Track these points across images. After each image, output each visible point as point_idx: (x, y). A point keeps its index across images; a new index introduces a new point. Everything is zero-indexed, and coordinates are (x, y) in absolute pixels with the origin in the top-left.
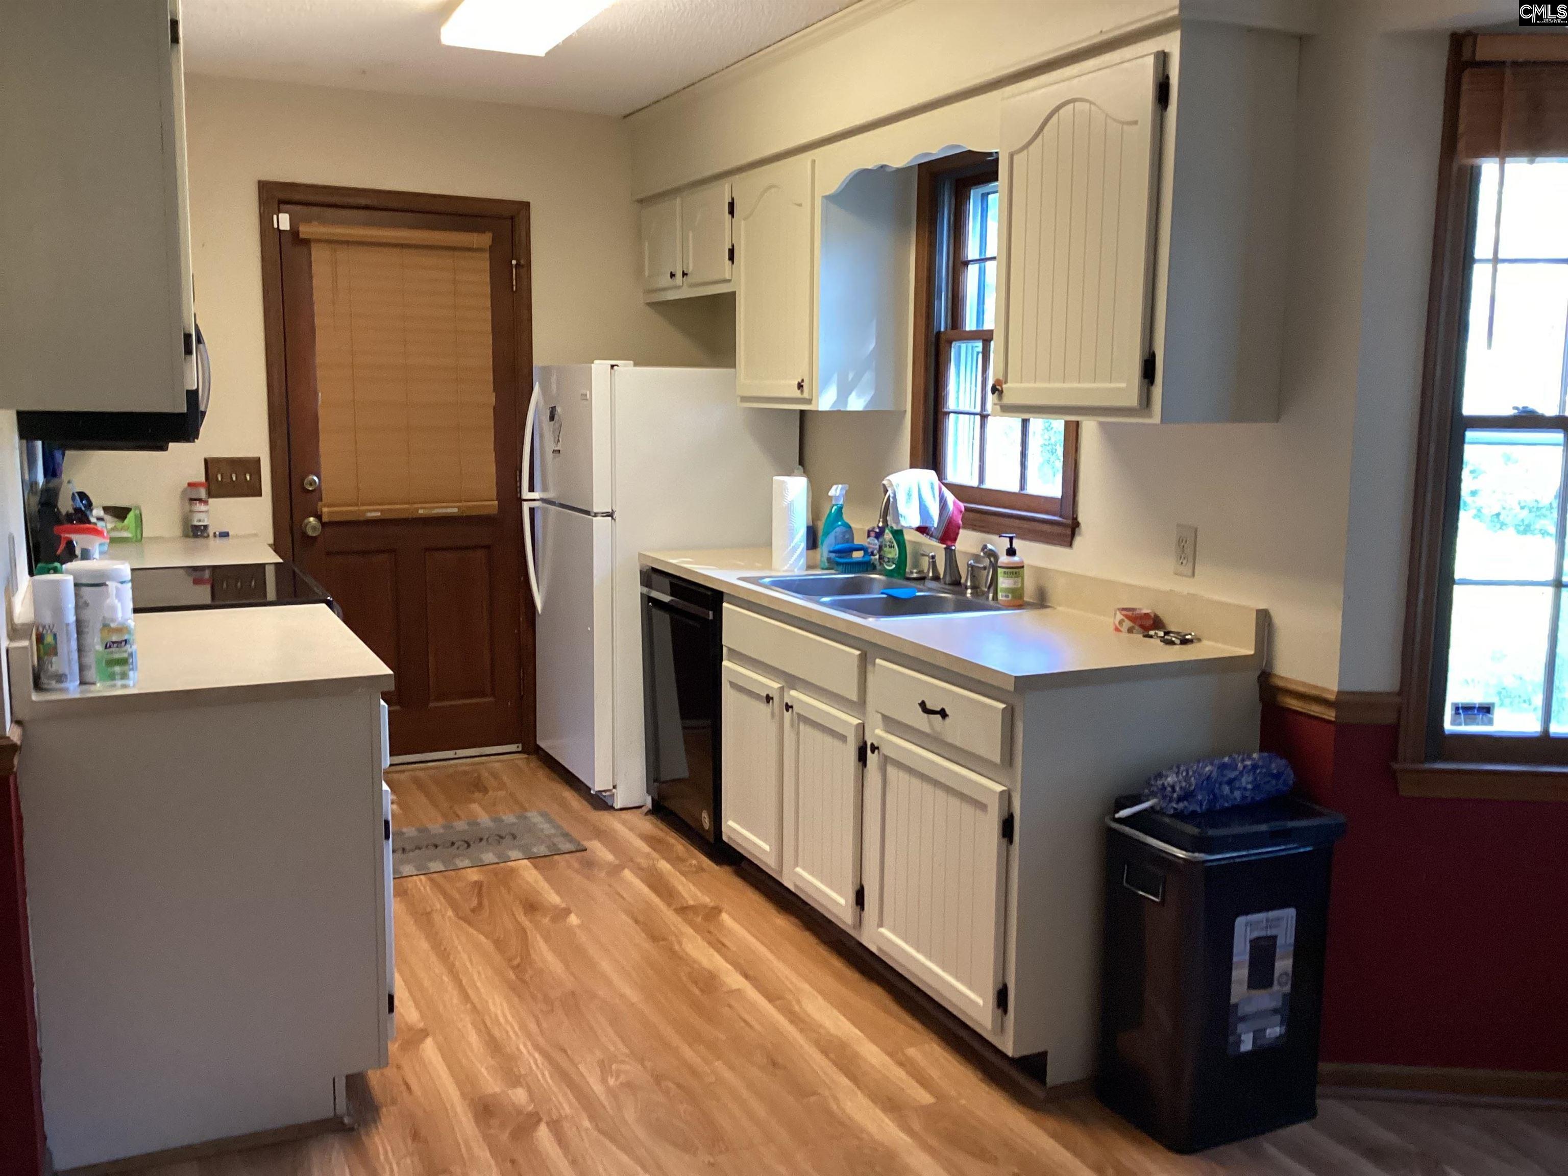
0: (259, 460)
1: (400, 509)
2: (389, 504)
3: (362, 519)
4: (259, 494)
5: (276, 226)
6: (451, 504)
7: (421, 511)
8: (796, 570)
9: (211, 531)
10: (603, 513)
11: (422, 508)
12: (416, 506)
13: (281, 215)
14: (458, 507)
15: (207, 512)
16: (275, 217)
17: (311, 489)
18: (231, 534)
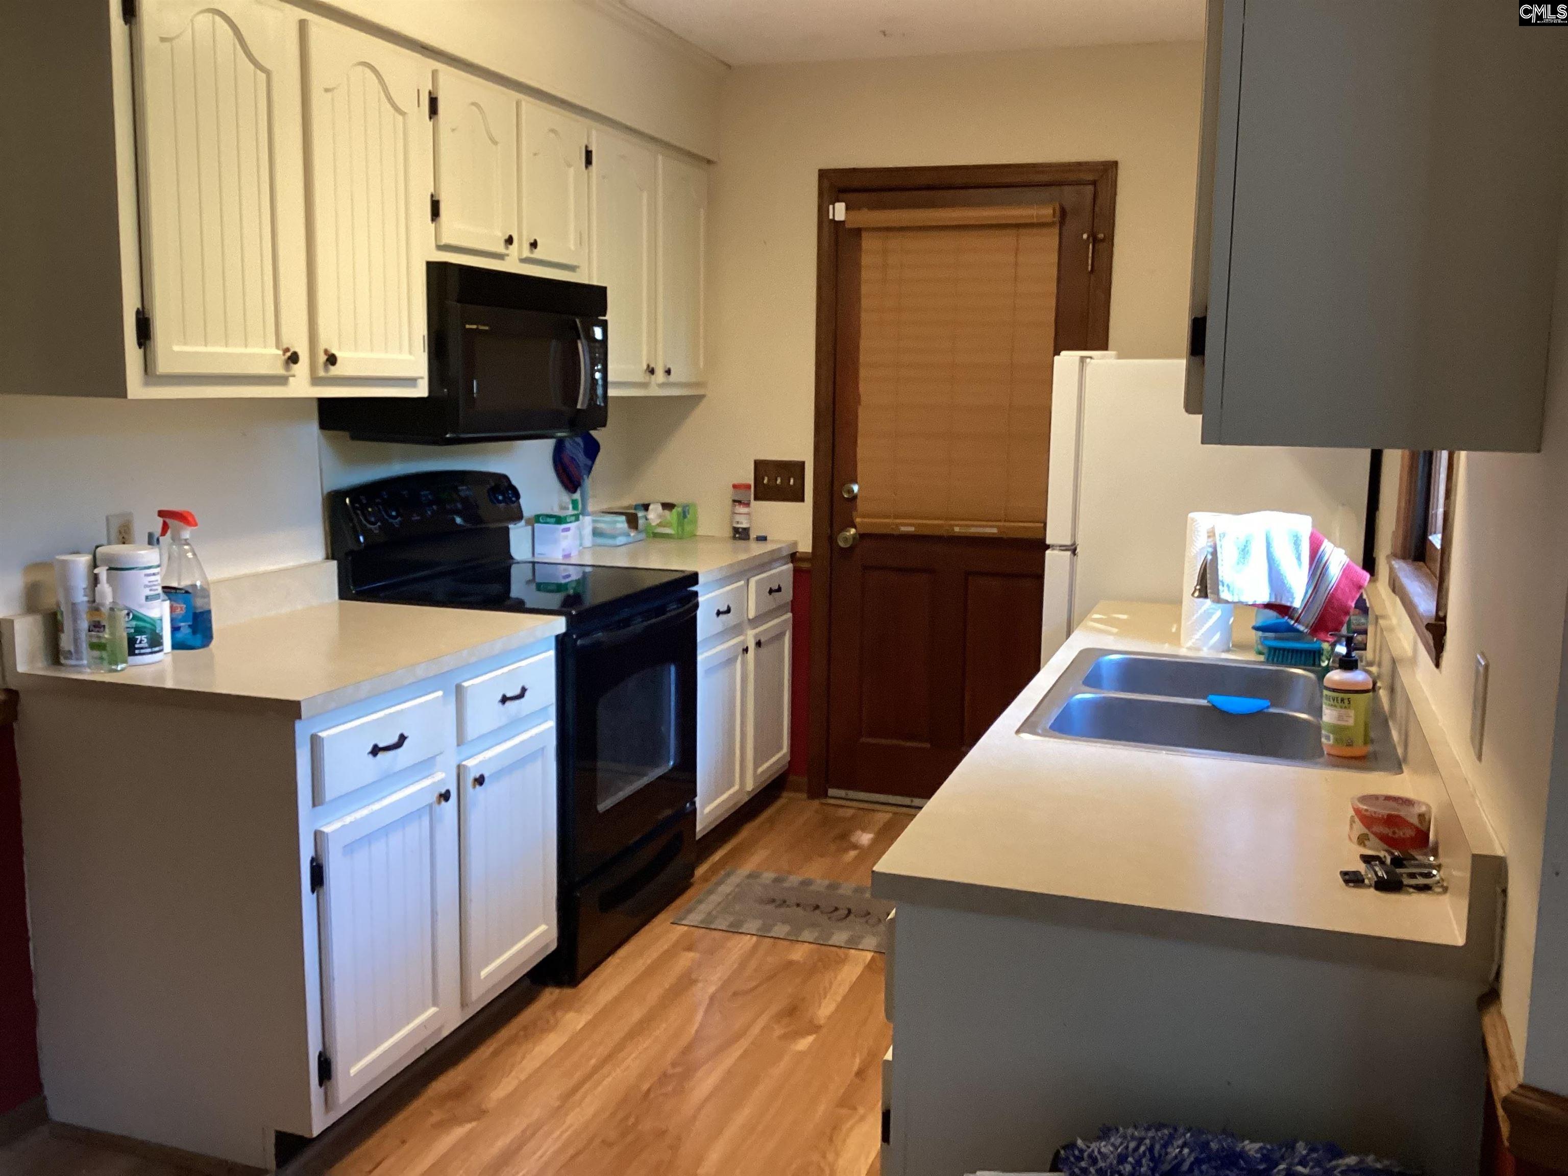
0: (803, 463)
1: (934, 525)
2: (921, 518)
3: (895, 533)
4: (802, 500)
5: (831, 217)
6: (990, 523)
7: (957, 529)
8: (1205, 649)
9: (753, 535)
10: (1061, 546)
11: (957, 525)
12: (952, 522)
13: (837, 205)
14: (998, 527)
15: (748, 514)
16: (831, 207)
17: (845, 496)
18: (768, 538)
